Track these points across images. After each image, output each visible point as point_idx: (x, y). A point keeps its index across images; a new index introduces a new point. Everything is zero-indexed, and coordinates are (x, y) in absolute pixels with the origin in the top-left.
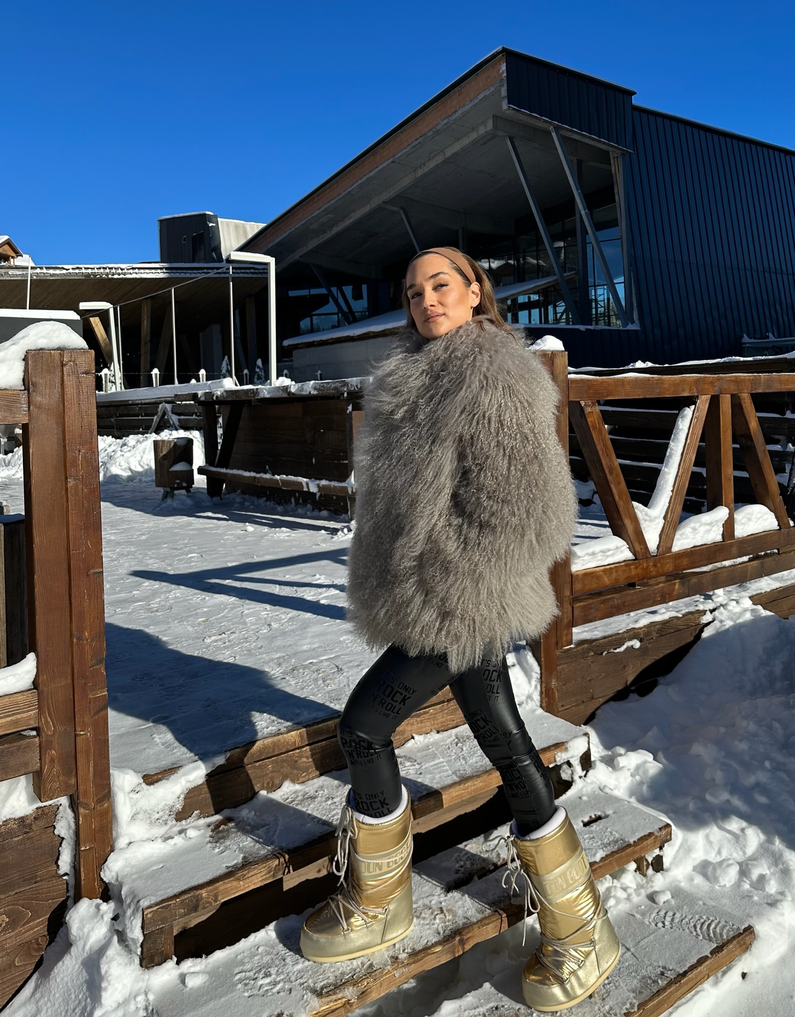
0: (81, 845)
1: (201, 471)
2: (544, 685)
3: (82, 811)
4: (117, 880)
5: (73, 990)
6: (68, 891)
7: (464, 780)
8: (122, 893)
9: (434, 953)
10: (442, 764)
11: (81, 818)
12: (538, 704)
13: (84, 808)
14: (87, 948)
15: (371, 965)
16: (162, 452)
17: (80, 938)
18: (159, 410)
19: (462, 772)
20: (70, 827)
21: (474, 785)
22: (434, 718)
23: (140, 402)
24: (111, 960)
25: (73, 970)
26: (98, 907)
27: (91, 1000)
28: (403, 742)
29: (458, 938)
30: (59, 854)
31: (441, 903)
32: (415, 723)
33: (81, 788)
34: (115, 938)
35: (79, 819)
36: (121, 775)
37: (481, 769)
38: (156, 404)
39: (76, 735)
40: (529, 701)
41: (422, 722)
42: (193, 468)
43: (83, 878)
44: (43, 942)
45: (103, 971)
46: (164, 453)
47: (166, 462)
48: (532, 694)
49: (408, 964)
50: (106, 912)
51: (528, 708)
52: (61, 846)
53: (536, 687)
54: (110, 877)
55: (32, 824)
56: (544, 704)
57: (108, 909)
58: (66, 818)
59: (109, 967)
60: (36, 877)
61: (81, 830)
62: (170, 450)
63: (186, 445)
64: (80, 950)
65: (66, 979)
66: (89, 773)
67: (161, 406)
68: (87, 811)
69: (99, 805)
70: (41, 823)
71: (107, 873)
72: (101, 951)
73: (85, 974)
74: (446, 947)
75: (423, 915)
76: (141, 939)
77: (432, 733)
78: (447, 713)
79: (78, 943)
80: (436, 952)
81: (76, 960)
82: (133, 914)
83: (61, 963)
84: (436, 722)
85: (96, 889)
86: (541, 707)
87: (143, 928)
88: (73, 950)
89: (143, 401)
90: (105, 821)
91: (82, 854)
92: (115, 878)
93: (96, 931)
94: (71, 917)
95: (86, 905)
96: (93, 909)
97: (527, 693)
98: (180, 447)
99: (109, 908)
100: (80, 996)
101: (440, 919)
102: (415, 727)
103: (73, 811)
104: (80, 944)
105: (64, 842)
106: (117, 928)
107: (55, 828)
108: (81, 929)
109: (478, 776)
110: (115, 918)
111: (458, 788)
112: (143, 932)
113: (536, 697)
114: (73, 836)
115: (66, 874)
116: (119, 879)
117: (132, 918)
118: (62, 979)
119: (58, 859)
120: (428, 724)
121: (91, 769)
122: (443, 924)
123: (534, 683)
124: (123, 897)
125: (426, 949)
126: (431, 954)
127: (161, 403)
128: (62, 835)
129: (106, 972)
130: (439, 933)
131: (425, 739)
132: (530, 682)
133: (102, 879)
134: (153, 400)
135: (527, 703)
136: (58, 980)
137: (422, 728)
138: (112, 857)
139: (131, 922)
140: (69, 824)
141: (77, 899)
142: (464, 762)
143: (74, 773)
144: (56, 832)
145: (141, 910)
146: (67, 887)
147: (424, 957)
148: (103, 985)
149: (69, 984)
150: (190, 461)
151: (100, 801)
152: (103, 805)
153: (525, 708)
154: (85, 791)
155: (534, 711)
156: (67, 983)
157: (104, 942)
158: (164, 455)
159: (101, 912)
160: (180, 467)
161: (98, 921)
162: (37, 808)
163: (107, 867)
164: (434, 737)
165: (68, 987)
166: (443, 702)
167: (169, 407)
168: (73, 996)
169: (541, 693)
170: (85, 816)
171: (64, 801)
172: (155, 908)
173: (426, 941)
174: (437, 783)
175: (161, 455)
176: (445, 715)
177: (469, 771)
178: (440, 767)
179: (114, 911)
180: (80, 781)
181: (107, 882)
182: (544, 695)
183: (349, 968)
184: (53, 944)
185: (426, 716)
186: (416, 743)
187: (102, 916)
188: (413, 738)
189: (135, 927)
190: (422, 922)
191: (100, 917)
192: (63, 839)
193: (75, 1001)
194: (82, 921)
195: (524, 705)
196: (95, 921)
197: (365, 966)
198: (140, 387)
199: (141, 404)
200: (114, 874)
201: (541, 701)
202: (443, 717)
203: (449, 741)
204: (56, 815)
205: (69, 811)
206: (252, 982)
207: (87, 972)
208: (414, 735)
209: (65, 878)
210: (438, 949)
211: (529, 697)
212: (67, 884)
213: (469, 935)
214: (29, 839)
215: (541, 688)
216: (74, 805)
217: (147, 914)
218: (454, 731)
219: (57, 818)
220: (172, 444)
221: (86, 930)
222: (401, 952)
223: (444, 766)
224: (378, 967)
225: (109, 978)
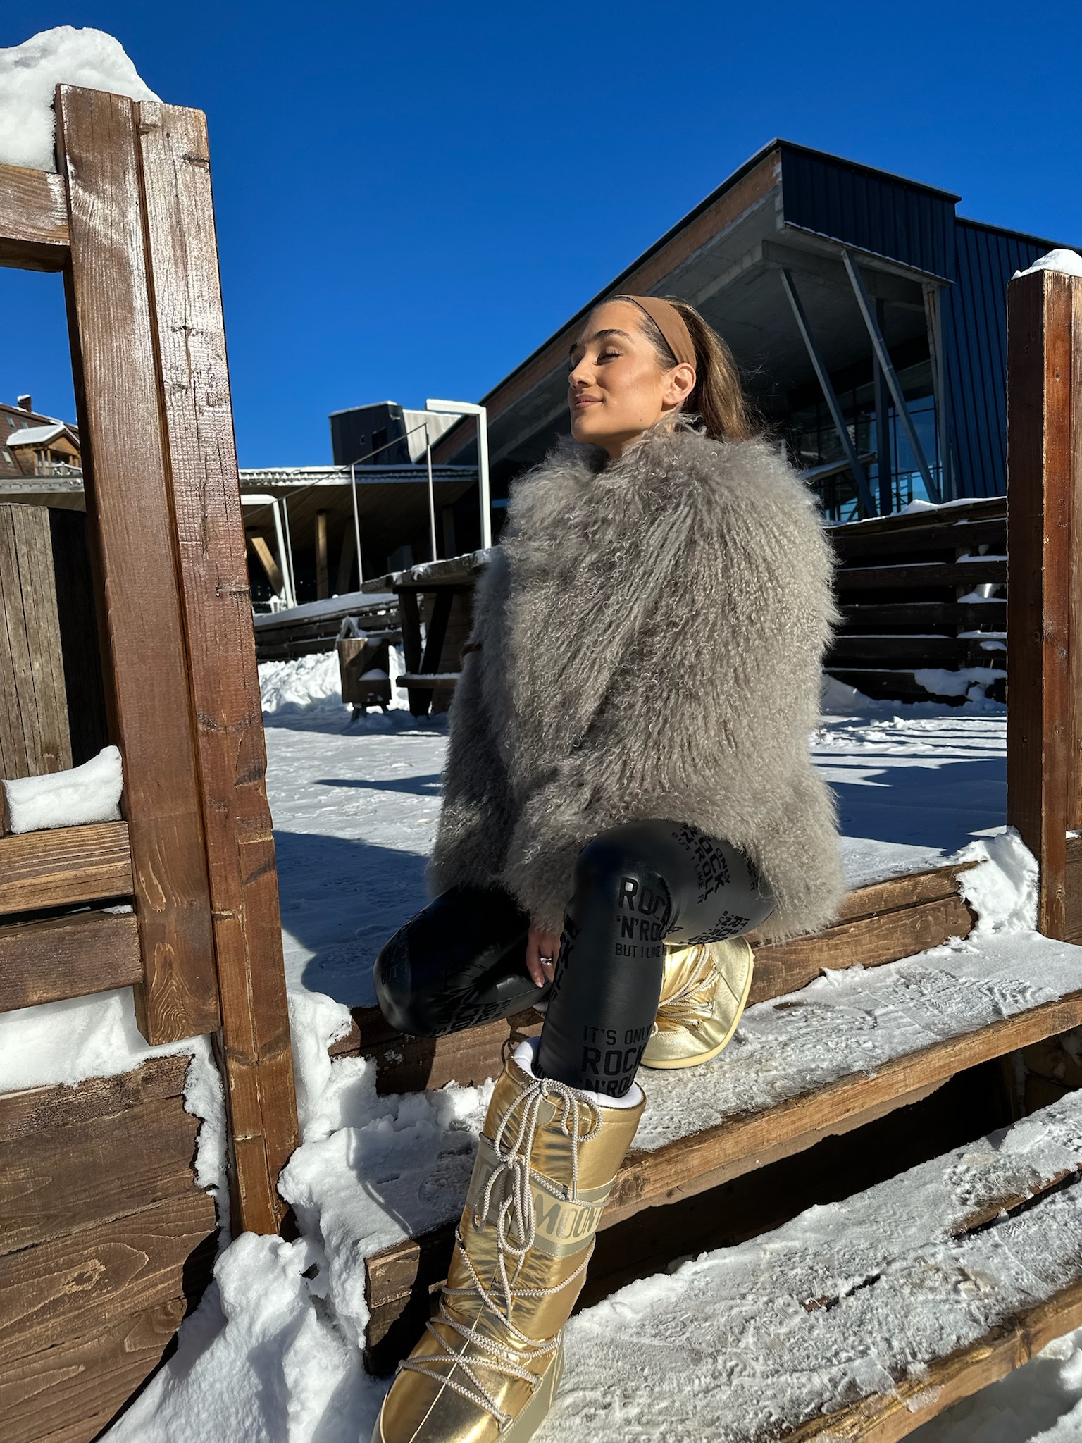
0: (236, 1131)
1: (400, 682)
2: (1044, 892)
3: (233, 1065)
4: (310, 1199)
5: (233, 1410)
6: (218, 1218)
7: (950, 1039)
8: (322, 1224)
9: (978, 1362)
10: (896, 1014)
11: (233, 1080)
12: (1033, 926)
13: (238, 1061)
14: (257, 1328)
15: (852, 1385)
16: (349, 655)
17: (242, 1309)
18: (342, 626)
19: (940, 1026)
20: (213, 1099)
21: (971, 1048)
22: (858, 943)
23: (317, 619)
24: (305, 1361)
25: (231, 1370)
26: (274, 1250)
27: (269, 1432)
28: (807, 979)
29: (1019, 1333)
30: (197, 1150)
31: (957, 1260)
32: (825, 949)
33: (231, 1022)
34: (312, 1313)
35: (229, 1083)
36: (310, 1004)
37: (975, 1021)
38: (337, 619)
39: (213, 918)
40: (1015, 920)
41: (836, 947)
42: (390, 677)
43: (243, 1195)
44: (178, 1310)
45: (290, 1381)
46: (352, 656)
47: (354, 669)
48: (1021, 909)
49: (931, 1385)
50: (291, 1261)
51: (1013, 933)
52: (199, 1134)
53: (1029, 896)
54: (297, 1193)
55: (139, 1091)
56: (1044, 926)
57: (295, 1254)
58: (205, 1082)
59: (302, 1375)
60: (154, 1191)
61: (234, 1103)
62: (360, 653)
63: (380, 646)
64: (243, 1332)
65: (218, 1385)
66: (244, 993)
67: (344, 621)
68: (244, 1068)
69: (268, 1056)
70: (159, 1089)
71: (291, 1185)
72: (284, 1339)
73: (254, 1379)
74: (1001, 1349)
75: (928, 1283)
76: (365, 1318)
77: (855, 968)
78: (877, 936)
79: (239, 1320)
80: (981, 1361)
81: (237, 1350)
82: (346, 1267)
83: (207, 1355)
84: (860, 950)
85: (270, 1216)
86: (1038, 929)
87: (367, 1296)
88: (231, 1331)
89: (322, 618)
90: (281, 1087)
91: (239, 1148)
92: (306, 1195)
93: (274, 1298)
94: (222, 1268)
95: (252, 1245)
96: (265, 1255)
97: (1012, 907)
98: (372, 648)
99: (297, 1254)
100: (247, 1424)
101: (967, 1291)
102: (825, 954)
103: (218, 1068)
104: (243, 1321)
105: (205, 1127)
106: (314, 1292)
107: (185, 1099)
108: (243, 1291)
109: (976, 1033)
110: (309, 1274)
111: (943, 1052)
112: (368, 1305)
113: (1031, 913)
114: (220, 1116)
115: (213, 1186)
116: (315, 1199)
117: (344, 1276)
118: (212, 1385)
119: (195, 1158)
120: (847, 951)
121: (249, 986)
122: (977, 1302)
123: (1025, 889)
124: (324, 1233)
125: (960, 1354)
126: (973, 1364)
127: (344, 617)
128: (200, 1113)
129: (296, 1383)
130: (975, 1320)
131: (844, 978)
132: (1017, 887)
133: (281, 1197)
134: (334, 615)
135: (1011, 923)
136: (204, 1386)
137: (836, 958)
138: (298, 1157)
139: (343, 1285)
140: (212, 1093)
141: (236, 1232)
142: (936, 1012)
143: (214, 991)
144: (189, 1107)
145: (361, 1260)
146: (217, 1211)
147: (961, 1370)
148: (292, 1408)
149: (225, 1396)
150: (386, 669)
151: (268, 1048)
152: (275, 1057)
153: (1008, 933)
154: (239, 1028)
155: (1028, 937)
156: (221, 1394)
157: (289, 1319)
158: (352, 660)
159: (282, 1261)
160: (373, 675)
161: (275, 1279)
162: (147, 1060)
163: (290, 1174)
164: (858, 975)
165: (223, 1402)
166: (870, 916)
167: (354, 621)
168: (233, 1422)
169: (1040, 906)
170: (240, 1076)
171: (198, 1046)
172: (391, 1258)
173: (954, 1337)
174: (900, 1043)
175: (348, 660)
176: (875, 939)
177: (954, 1026)
178: (895, 1019)
179: (307, 1258)
180: (226, 1007)
181: (291, 1202)
182: (1044, 910)
183: (805, 1391)
184: (195, 1314)
185: (844, 938)
186: (831, 984)
187: (284, 1269)
188: (823, 974)
189: (351, 1294)
190: (931, 1296)
191: (278, 1270)
192: (202, 1120)
193: (237, 1431)
194: (243, 1277)
195: (1004, 929)
196: (271, 1277)
197: (840, 1388)
198: (315, 599)
199: (320, 621)
200: (304, 1188)
201: (1039, 921)
202: (871, 942)
203: (889, 981)
204: (186, 1076)
205: (210, 1069)
206: (602, 1413)
207: (260, 1375)
208: (826, 970)
209: (212, 1193)
210: (986, 1353)
211: (1017, 914)
212: (216, 1205)
213: (1040, 1326)
214: (134, 1118)
215: (1040, 898)
216: (218, 1056)
217: (375, 1270)
218: (892, 966)
219: (188, 1081)
220: (362, 646)
221: (253, 1295)
222: (910, 1359)
223: (901, 1017)
224: (869, 1389)
225: (303, 1396)
